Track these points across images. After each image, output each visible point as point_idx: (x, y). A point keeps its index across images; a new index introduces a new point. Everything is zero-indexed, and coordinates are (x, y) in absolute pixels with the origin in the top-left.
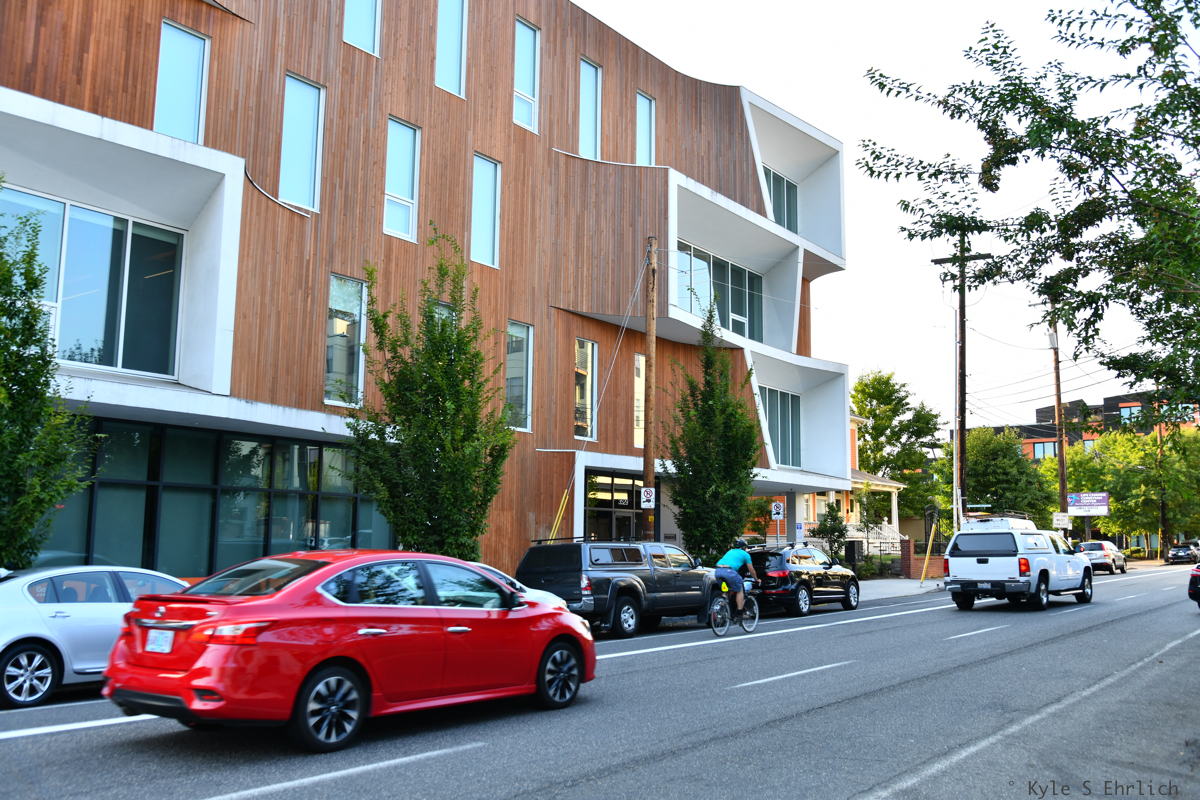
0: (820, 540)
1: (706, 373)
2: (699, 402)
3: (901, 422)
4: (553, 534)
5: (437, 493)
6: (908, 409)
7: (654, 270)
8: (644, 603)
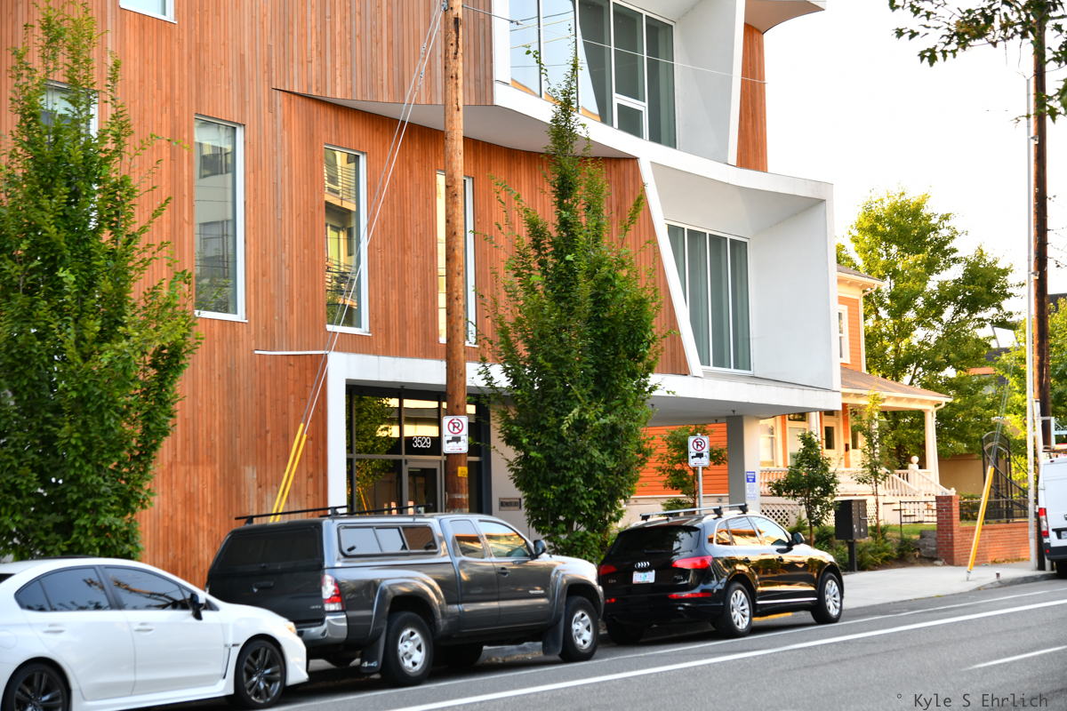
0: (791, 501)
1: (560, 205)
2: (549, 258)
3: (942, 286)
4: (279, 504)
5: (56, 438)
6: (954, 260)
7: (456, 20)
8: (442, 623)
